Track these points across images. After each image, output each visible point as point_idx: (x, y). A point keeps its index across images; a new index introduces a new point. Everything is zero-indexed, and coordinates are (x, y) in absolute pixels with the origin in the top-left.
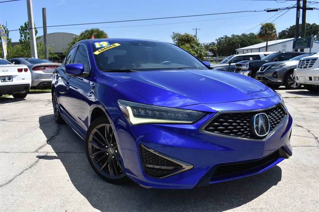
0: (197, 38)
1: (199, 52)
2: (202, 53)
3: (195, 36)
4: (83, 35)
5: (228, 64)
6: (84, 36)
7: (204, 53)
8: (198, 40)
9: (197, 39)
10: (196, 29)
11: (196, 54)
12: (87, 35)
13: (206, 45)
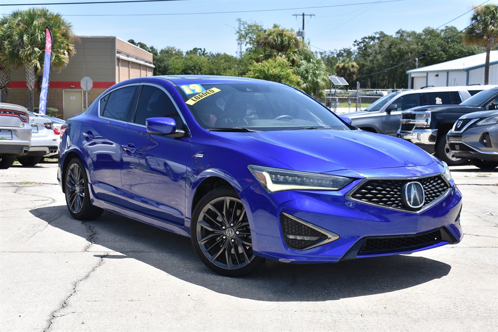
0: (305, 39)
1: (310, 78)
2: (319, 80)
3: (300, 34)
4: (5, 26)
5: (385, 114)
6: (10, 27)
7: (324, 80)
8: (309, 43)
9: (306, 41)
10: (303, 15)
11: (302, 82)
12: (18, 25)
13: (329, 57)
